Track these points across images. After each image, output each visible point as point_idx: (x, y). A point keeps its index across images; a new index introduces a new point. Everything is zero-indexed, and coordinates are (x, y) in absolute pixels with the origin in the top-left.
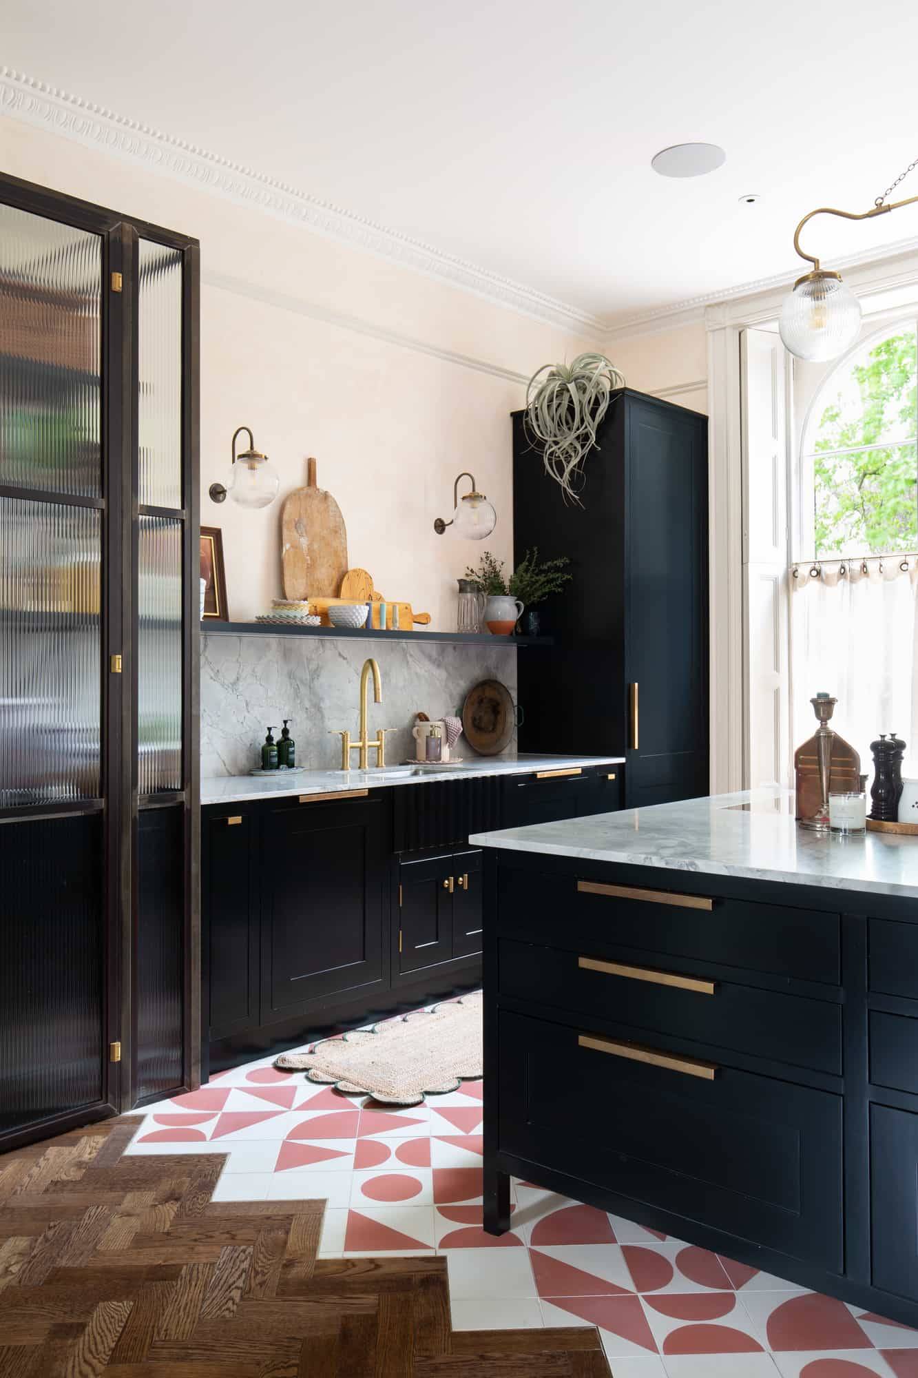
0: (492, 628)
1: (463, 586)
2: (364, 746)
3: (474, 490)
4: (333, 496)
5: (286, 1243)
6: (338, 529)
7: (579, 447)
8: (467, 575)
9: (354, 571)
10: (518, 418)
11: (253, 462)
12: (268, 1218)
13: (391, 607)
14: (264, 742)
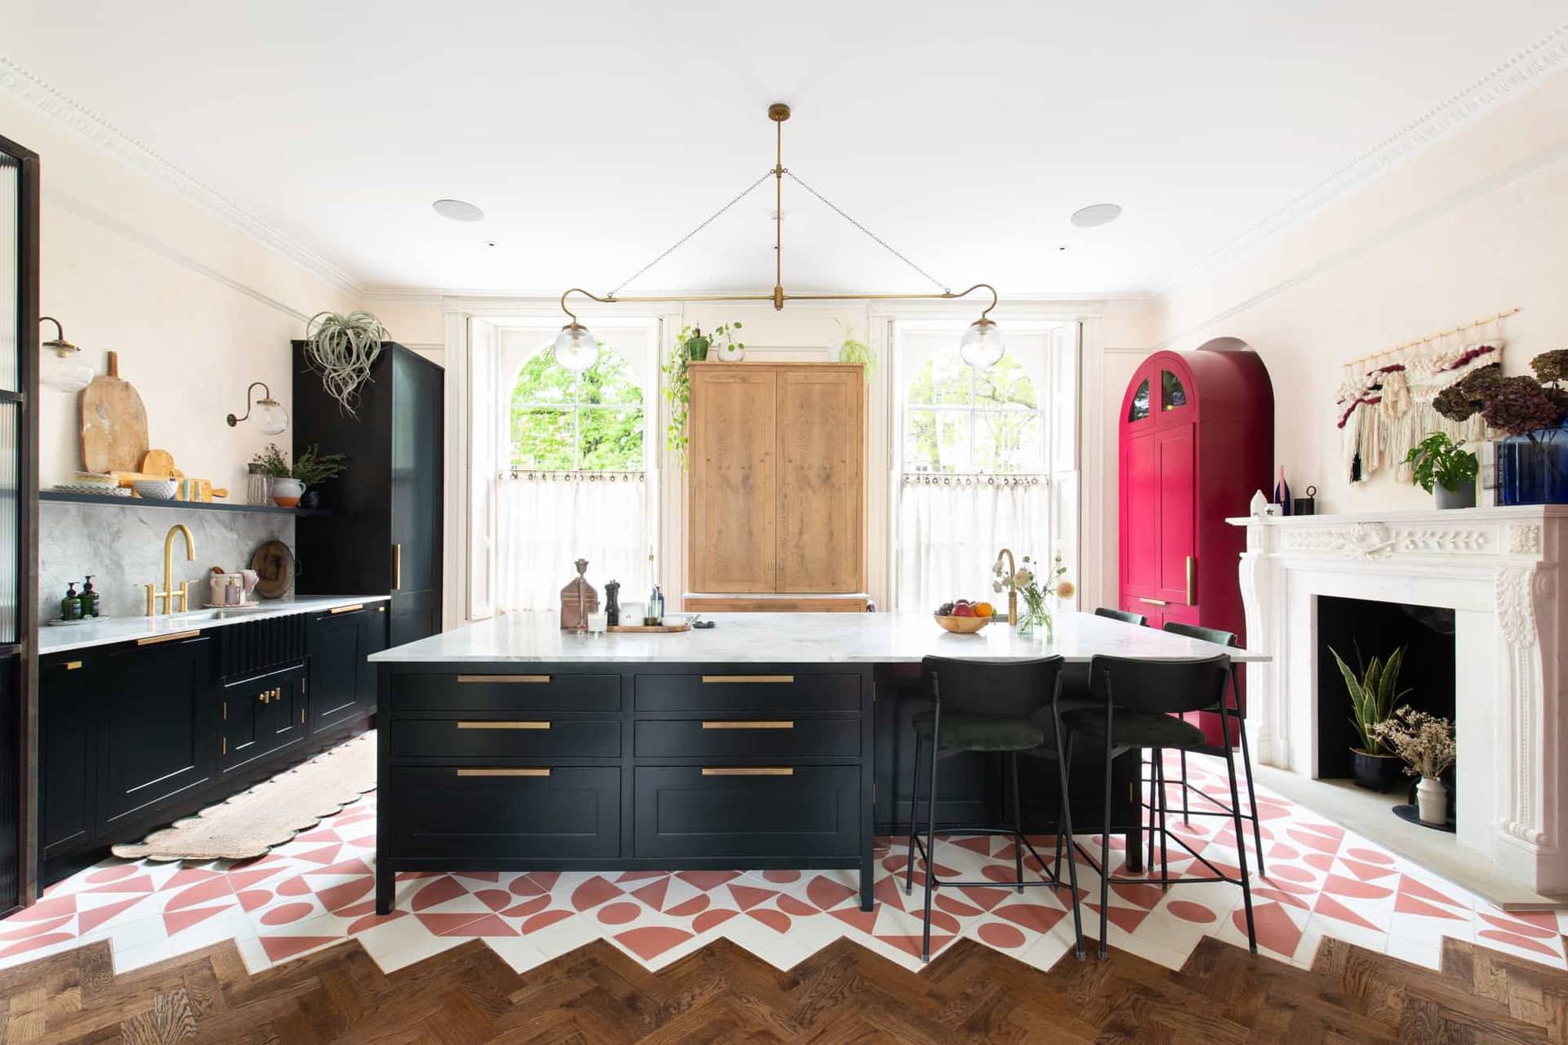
0: (280, 504)
1: (253, 469)
2: (168, 596)
3: (268, 397)
4: (134, 386)
5: (214, 976)
6: (139, 415)
7: (355, 377)
8: (255, 460)
9: (156, 451)
10: (298, 347)
11: (63, 351)
12: (185, 966)
13: (193, 484)
14: (65, 596)
